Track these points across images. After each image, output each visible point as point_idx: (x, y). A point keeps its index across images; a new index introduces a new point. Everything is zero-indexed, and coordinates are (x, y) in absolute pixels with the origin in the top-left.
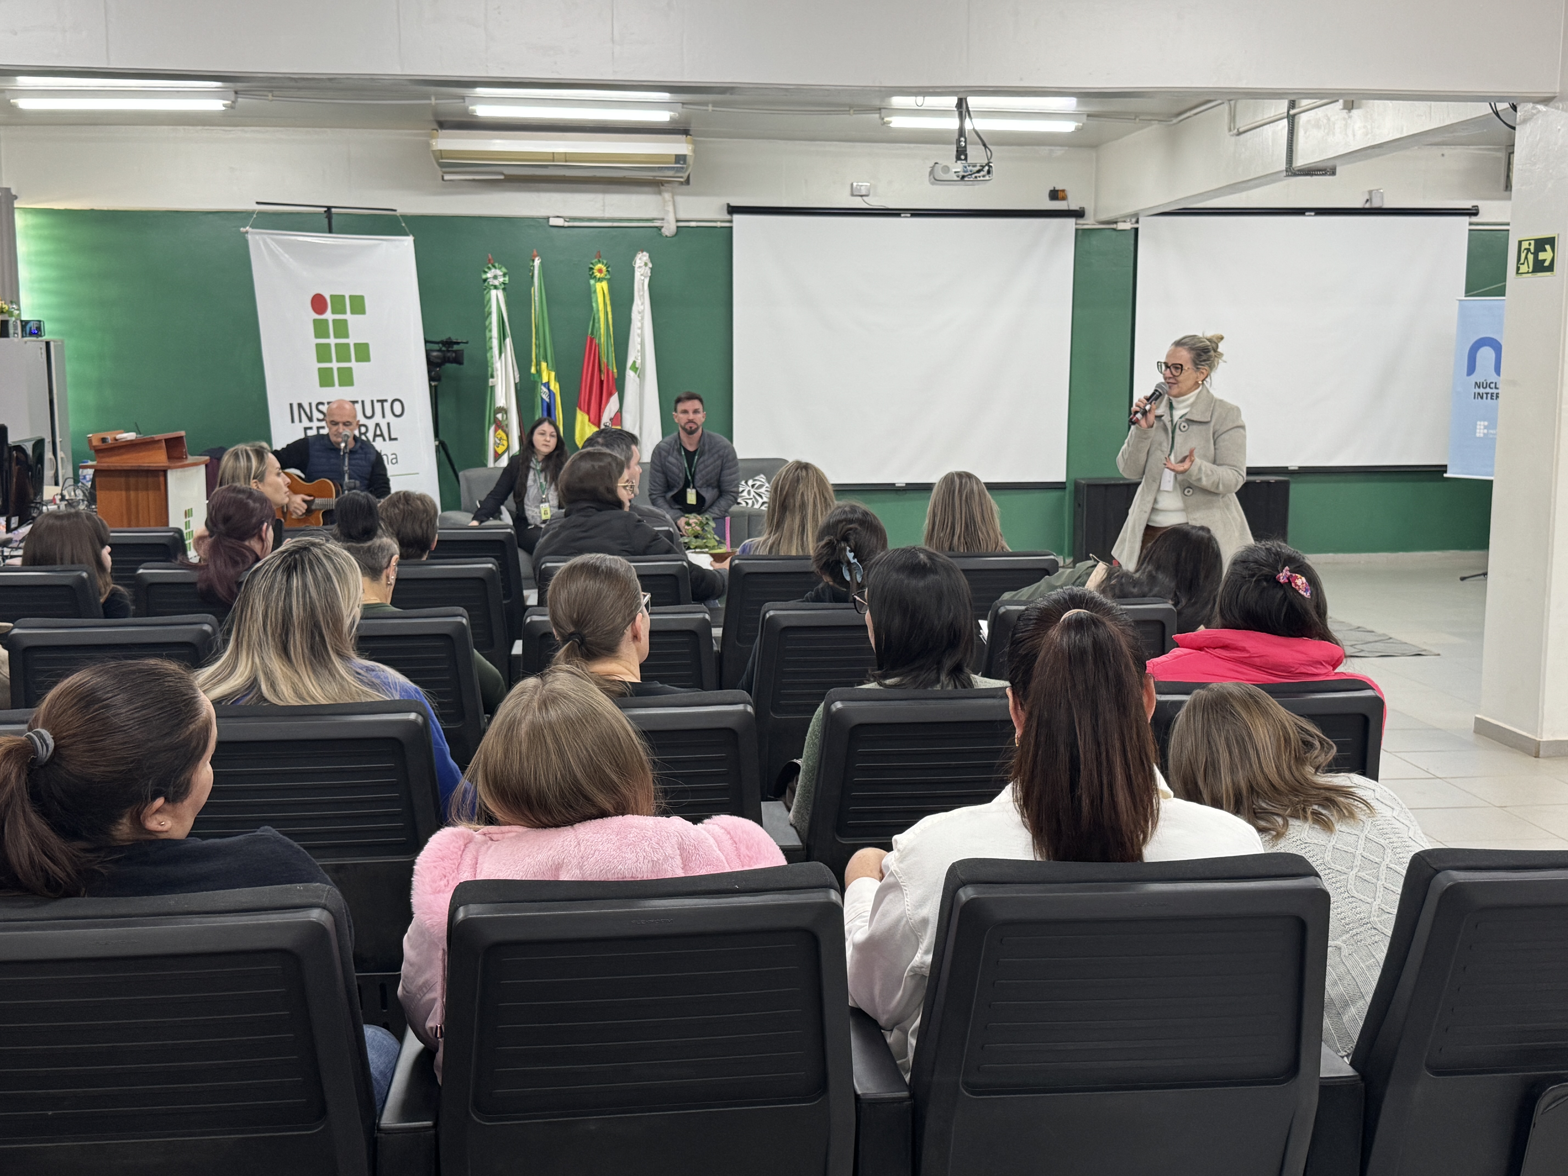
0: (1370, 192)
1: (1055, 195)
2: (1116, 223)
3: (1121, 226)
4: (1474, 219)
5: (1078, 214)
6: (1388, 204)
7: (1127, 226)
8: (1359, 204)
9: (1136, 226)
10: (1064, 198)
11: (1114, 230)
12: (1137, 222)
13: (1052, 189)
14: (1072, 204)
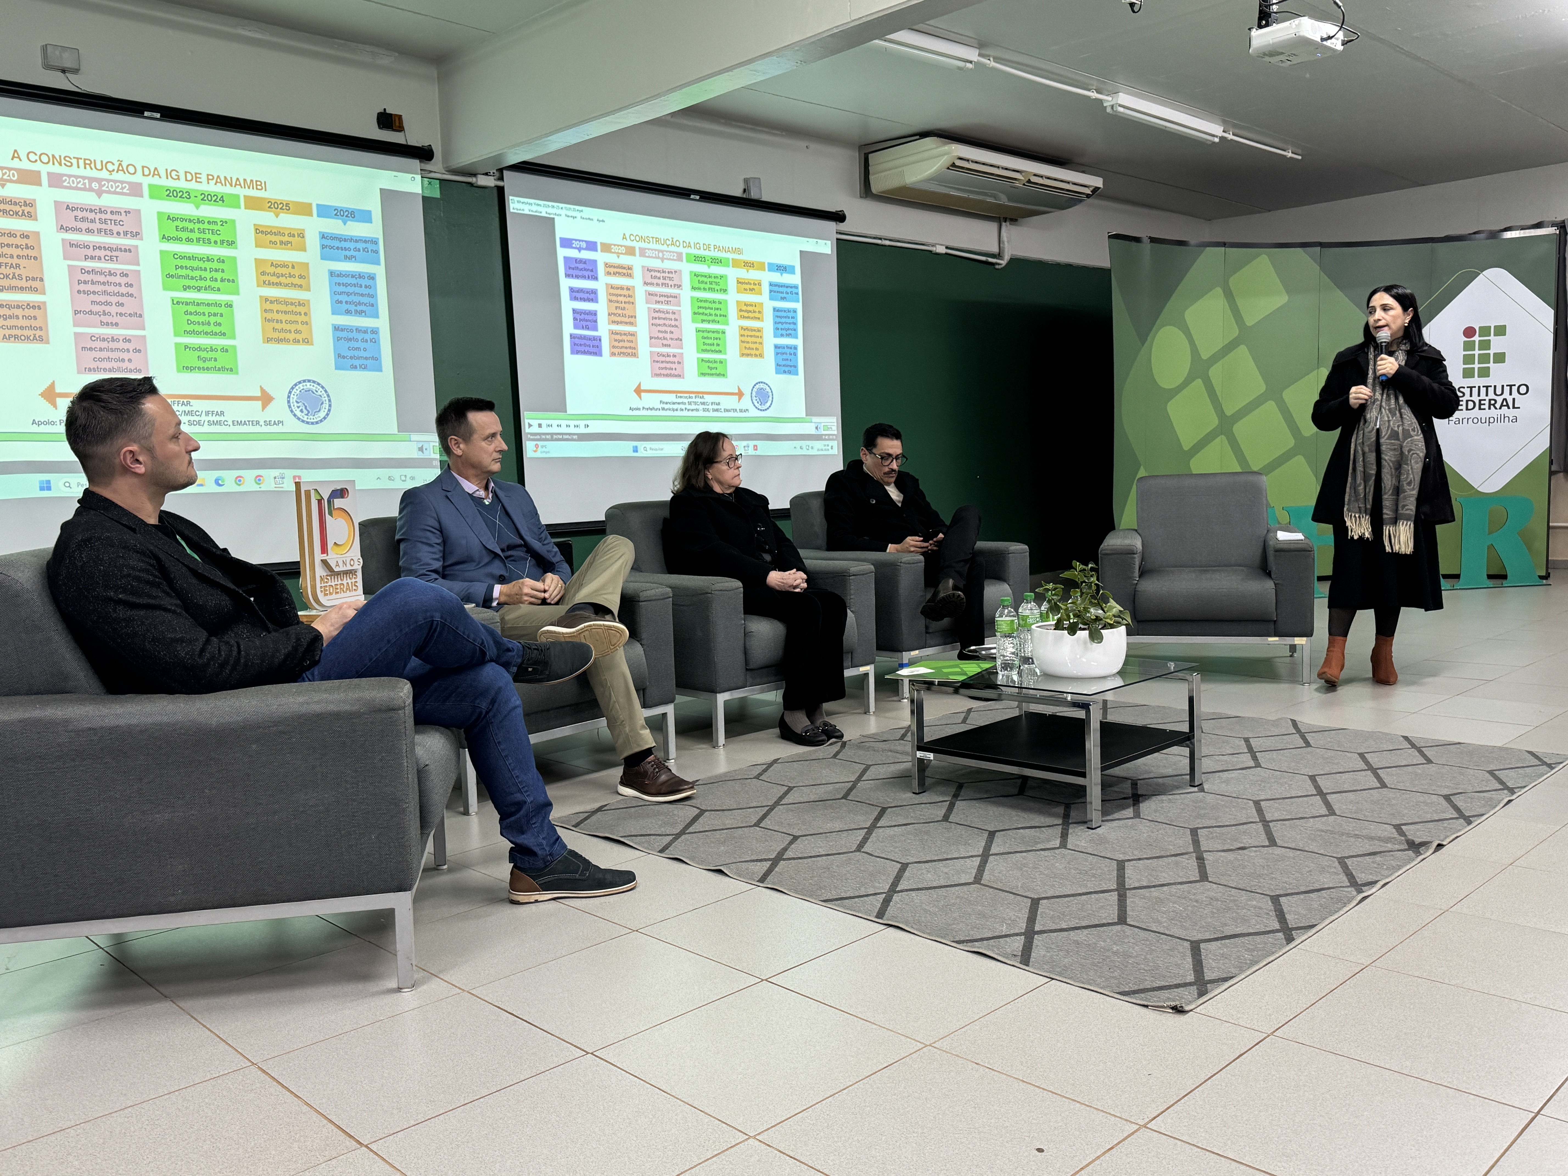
0: (746, 181)
1: (387, 120)
2: (475, 175)
3: (482, 181)
4: (842, 227)
5: (424, 154)
6: (767, 196)
7: (490, 182)
8: (737, 192)
9: (500, 183)
10: (400, 129)
11: (471, 184)
12: (501, 178)
13: (382, 111)
14: (413, 137)
